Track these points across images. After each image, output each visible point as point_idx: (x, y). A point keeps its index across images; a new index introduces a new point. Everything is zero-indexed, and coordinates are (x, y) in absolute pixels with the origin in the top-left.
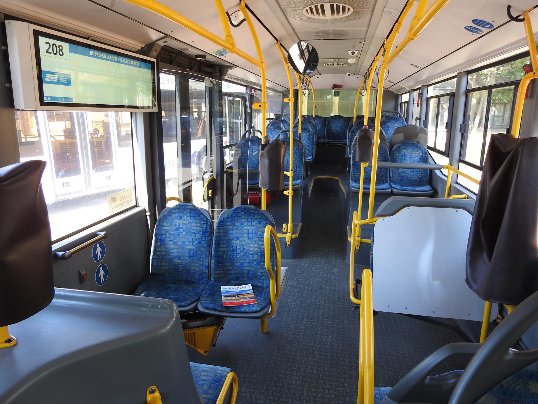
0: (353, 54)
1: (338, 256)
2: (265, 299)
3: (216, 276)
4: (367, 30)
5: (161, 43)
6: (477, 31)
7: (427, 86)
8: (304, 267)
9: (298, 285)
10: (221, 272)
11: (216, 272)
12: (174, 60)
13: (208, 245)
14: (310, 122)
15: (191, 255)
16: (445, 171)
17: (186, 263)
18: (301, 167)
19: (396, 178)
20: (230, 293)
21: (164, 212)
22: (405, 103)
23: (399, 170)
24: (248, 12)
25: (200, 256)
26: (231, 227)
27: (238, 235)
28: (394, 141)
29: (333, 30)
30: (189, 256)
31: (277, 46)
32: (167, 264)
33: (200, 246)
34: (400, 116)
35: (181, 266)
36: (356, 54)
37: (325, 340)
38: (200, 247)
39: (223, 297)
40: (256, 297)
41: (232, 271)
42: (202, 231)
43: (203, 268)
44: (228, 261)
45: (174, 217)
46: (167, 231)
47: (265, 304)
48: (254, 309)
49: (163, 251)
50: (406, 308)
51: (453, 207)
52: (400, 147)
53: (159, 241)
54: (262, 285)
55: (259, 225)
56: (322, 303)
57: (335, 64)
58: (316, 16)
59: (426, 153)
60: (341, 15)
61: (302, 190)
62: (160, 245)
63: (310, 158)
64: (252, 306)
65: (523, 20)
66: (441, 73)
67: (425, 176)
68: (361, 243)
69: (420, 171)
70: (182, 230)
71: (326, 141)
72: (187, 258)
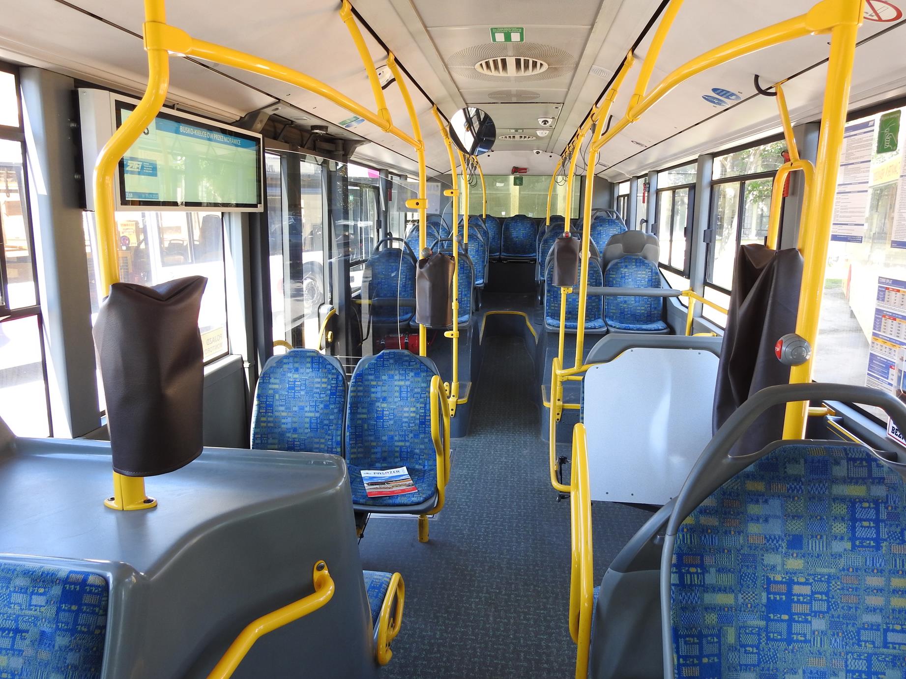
0: (545, 124)
1: (528, 431)
2: (429, 486)
3: (352, 456)
4: (567, 93)
5: (270, 111)
6: (720, 102)
7: (656, 173)
8: (477, 448)
9: (470, 474)
10: (359, 450)
11: (353, 450)
12: (280, 134)
13: (339, 411)
14: (478, 226)
15: (314, 425)
16: (684, 300)
17: (305, 439)
18: (469, 295)
19: (614, 311)
20: (375, 479)
21: (270, 362)
22: (624, 196)
23: (618, 299)
24: (400, 71)
25: (327, 427)
26: (374, 383)
27: (385, 394)
28: (608, 255)
29: (517, 90)
30: (311, 428)
31: (432, 112)
32: (276, 441)
33: (326, 412)
34: (617, 216)
35: (298, 443)
36: (550, 123)
37: (516, 549)
38: (328, 414)
39: (365, 485)
40: (415, 483)
41: (377, 448)
42: (331, 390)
43: (332, 445)
44: (370, 433)
45: (286, 370)
46: (276, 391)
47: (430, 492)
48: (415, 499)
49: (269, 422)
50: (632, 495)
51: (694, 348)
52: (618, 264)
53: (264, 405)
54: (422, 467)
55: (416, 379)
56: (508, 499)
57: (517, 137)
58: (494, 73)
59: (657, 273)
60: (530, 72)
61: (470, 331)
62: (266, 413)
63: (481, 281)
64: (410, 495)
65: (775, 94)
66: (675, 155)
67: (656, 308)
68: (563, 410)
69: (649, 300)
70: (299, 389)
71: (504, 255)
72: (306, 431)
